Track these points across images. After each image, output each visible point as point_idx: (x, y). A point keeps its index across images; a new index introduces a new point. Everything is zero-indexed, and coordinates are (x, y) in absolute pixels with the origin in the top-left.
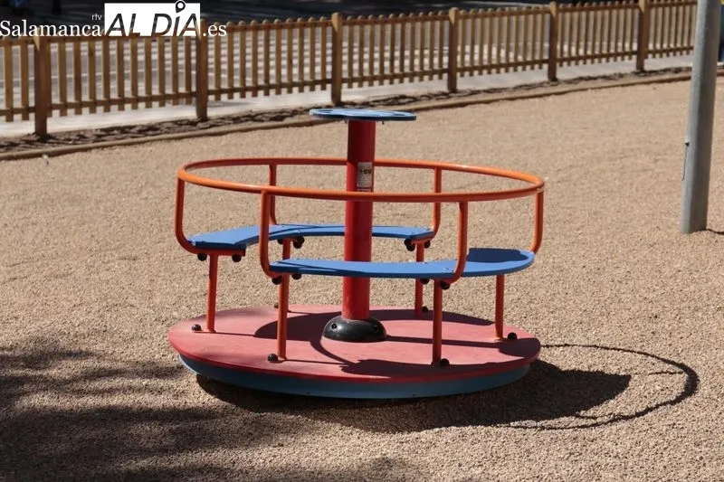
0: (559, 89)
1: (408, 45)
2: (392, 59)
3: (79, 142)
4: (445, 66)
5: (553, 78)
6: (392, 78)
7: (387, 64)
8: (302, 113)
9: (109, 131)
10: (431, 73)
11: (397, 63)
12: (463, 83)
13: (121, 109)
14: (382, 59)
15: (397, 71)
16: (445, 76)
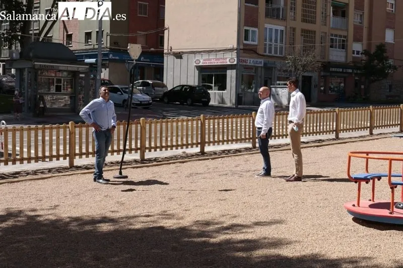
0: (373, 137)
1: (322, 121)
2: (316, 127)
3: (215, 155)
4: (335, 129)
5: (371, 134)
6: (316, 133)
7: (315, 128)
8: (287, 146)
9: (224, 151)
10: (330, 132)
11: (318, 128)
12: (341, 135)
13: (228, 143)
14: (313, 127)
15: (318, 130)
16: (334, 132)
